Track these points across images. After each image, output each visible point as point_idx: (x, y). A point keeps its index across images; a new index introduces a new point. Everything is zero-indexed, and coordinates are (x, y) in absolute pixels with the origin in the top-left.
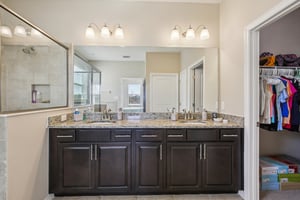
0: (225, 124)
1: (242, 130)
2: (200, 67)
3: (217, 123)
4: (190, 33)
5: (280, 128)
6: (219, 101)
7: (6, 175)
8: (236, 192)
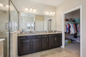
0: (58, 33)
1: (62, 34)
2: (51, 20)
3: (56, 33)
4: (51, 13)
5: (67, 33)
6: (56, 28)
7: (13, 50)
8: (60, 46)
